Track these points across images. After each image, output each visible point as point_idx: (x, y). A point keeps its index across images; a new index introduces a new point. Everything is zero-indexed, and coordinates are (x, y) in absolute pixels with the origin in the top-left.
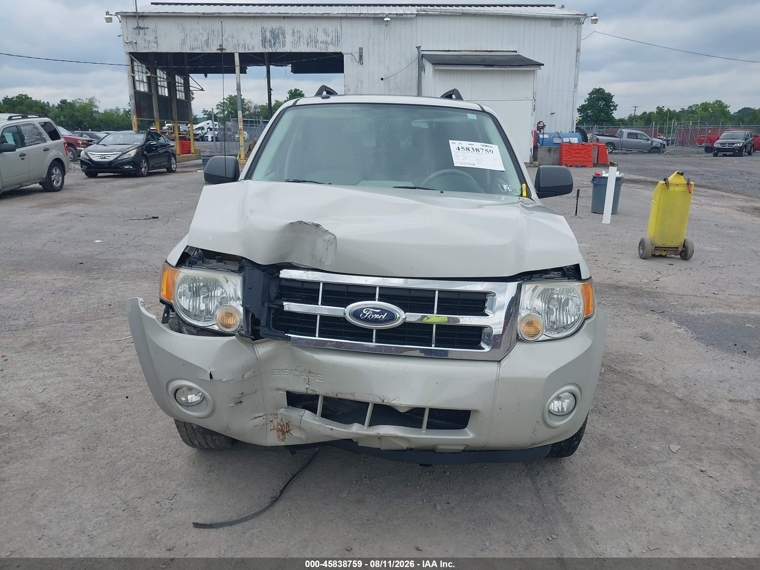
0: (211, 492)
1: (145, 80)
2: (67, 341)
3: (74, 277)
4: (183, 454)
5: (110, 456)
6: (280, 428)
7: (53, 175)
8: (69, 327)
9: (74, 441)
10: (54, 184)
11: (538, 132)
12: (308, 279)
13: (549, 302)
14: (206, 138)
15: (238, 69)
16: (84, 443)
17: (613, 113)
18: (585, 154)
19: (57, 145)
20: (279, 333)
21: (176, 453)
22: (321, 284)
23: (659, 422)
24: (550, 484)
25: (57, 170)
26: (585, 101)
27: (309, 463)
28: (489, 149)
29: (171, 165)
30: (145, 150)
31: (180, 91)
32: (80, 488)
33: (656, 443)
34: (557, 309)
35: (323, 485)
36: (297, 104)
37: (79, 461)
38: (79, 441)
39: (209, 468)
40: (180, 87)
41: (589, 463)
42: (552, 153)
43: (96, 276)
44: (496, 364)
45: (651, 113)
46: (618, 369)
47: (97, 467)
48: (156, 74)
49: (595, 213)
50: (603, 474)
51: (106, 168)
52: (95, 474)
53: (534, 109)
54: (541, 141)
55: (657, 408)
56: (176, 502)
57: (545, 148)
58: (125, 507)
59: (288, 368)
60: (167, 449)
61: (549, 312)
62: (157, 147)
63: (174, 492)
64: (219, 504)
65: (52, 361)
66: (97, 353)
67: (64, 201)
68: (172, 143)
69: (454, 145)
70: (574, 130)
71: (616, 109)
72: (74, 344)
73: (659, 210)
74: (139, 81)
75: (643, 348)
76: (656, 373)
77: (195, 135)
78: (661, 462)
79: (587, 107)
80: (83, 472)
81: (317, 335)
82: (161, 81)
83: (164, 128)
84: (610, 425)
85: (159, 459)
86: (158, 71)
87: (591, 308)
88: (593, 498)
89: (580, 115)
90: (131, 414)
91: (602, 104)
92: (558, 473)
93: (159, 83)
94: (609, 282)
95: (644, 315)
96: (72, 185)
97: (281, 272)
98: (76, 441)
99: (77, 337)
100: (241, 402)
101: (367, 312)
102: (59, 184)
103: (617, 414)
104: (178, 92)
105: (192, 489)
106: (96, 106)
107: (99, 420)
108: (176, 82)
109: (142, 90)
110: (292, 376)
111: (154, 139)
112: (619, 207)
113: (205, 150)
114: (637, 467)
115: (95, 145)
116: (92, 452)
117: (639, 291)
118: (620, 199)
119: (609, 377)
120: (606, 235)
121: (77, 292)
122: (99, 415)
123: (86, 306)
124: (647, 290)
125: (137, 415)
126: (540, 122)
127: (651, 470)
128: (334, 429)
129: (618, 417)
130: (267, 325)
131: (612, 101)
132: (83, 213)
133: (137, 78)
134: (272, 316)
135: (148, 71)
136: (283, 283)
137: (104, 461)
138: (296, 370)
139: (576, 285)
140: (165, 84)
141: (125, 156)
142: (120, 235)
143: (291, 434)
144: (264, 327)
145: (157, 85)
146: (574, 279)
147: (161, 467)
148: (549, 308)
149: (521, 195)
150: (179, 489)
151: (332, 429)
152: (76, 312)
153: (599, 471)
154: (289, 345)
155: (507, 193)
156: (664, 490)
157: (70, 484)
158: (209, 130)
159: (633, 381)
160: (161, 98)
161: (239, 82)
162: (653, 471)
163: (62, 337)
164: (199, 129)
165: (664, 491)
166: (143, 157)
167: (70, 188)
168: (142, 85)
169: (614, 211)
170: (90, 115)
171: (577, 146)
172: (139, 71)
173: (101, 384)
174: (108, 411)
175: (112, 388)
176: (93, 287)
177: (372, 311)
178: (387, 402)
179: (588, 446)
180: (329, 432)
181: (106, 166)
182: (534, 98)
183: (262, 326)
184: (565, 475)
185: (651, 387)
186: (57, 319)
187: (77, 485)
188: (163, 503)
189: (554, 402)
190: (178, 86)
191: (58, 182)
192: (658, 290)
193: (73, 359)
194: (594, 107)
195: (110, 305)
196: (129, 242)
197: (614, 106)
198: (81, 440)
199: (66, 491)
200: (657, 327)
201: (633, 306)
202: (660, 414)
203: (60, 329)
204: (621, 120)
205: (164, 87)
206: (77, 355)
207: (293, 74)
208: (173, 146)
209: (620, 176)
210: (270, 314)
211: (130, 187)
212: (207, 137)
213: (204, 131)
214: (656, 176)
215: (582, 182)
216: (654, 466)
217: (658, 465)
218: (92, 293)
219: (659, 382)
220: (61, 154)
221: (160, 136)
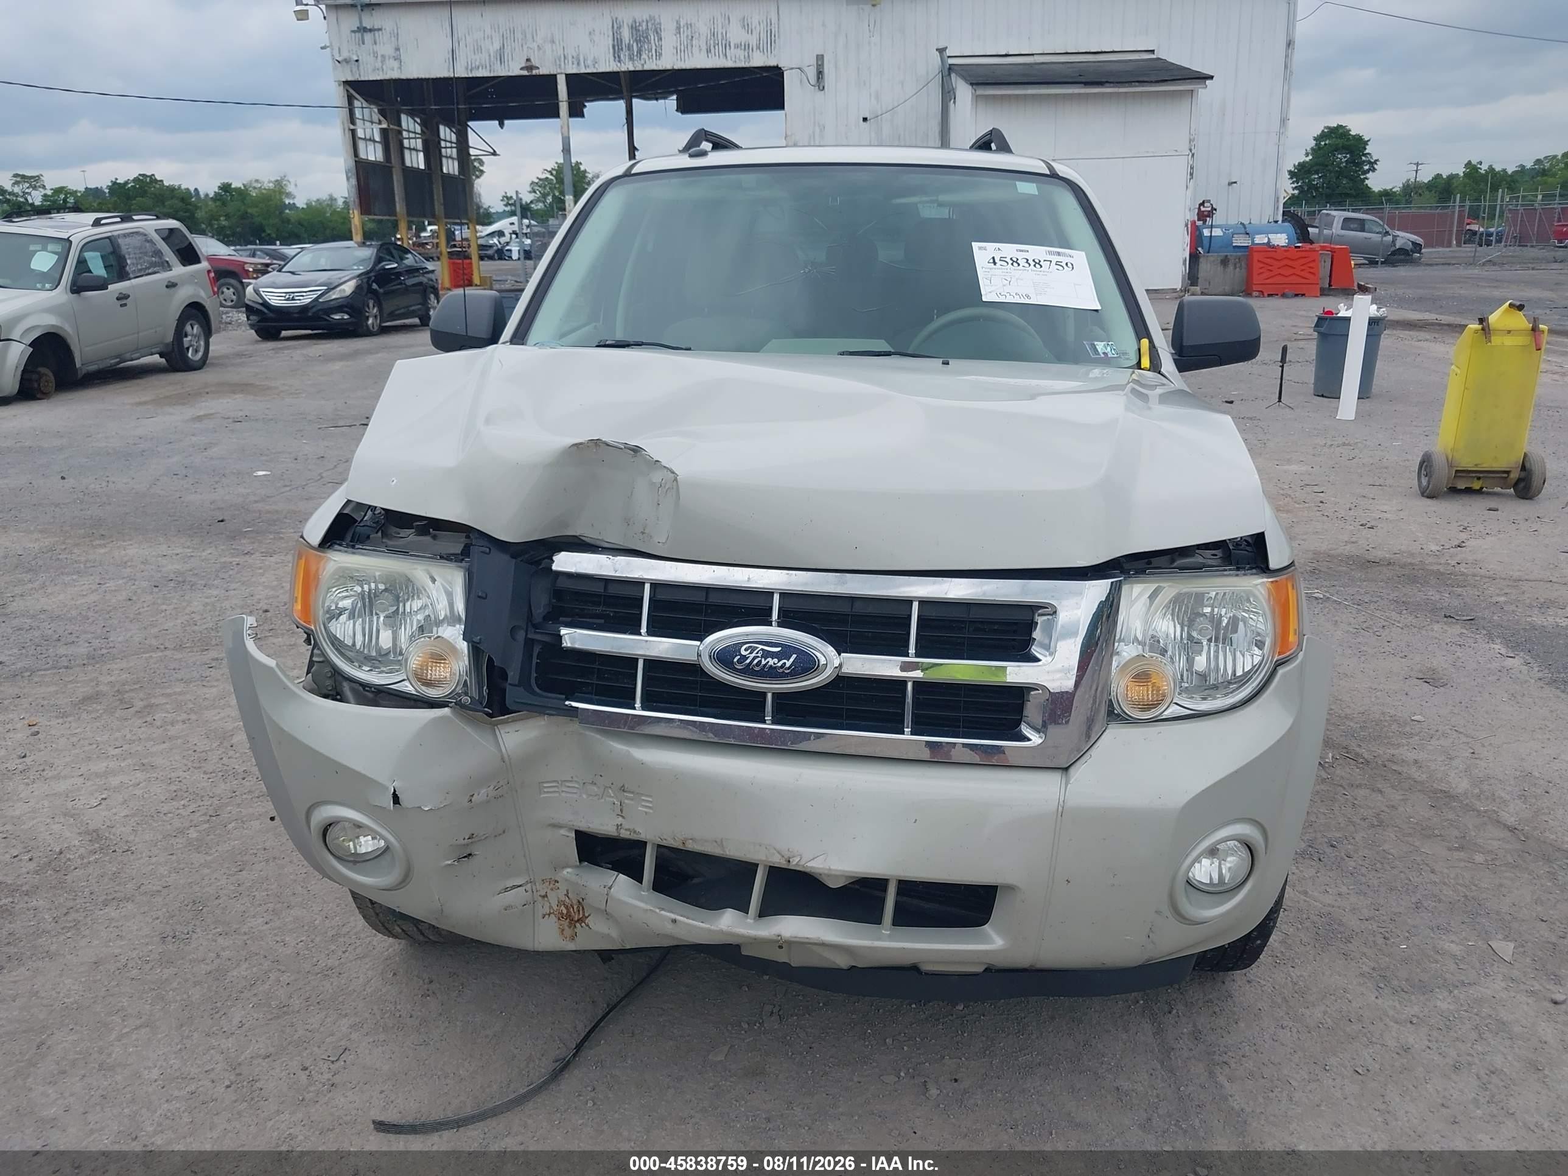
0: (425, 1043)
1: (377, 138)
2: (169, 691)
3: (204, 550)
4: (375, 952)
5: (218, 956)
6: (565, 911)
7: (186, 336)
8: (176, 660)
9: (147, 919)
10: (190, 355)
11: (1200, 223)
12: (617, 574)
13: (1191, 624)
14: (507, 253)
15: (564, 108)
16: (167, 923)
17: (1367, 179)
18: (1303, 268)
19: (193, 276)
20: (552, 699)
21: (358, 951)
22: (647, 587)
23: (1460, 885)
24: (1196, 1035)
25: (195, 327)
26: (1307, 155)
27: (648, 976)
28: (1064, 260)
29: (428, 309)
30: (373, 281)
31: (451, 157)
32: (143, 1030)
33: (1453, 938)
34: (1210, 640)
35: (675, 1031)
36: (633, 172)
37: (148, 966)
38: (158, 918)
39: (426, 986)
40: (449, 150)
41: (1290, 984)
42: (1231, 267)
43: (249, 548)
44: (1055, 778)
45: (1452, 177)
46: (1366, 755)
47: (186, 981)
48: (400, 125)
49: (1323, 396)
50: (1325, 1013)
51: (298, 320)
52: (178, 998)
53: (1191, 174)
54: (1206, 243)
55: (1457, 849)
56: (345, 1068)
57: (1213, 256)
58: (233, 1078)
59: (575, 779)
60: (342, 940)
61: (1191, 646)
62: (399, 274)
63: (343, 1043)
64: (439, 1073)
65: (129, 736)
66: (224, 718)
67: (207, 390)
68: (430, 266)
69: (982, 253)
70: (1280, 218)
71: (1374, 170)
72: (180, 698)
73: (1466, 388)
74: (365, 139)
75: (1424, 703)
76: (1455, 763)
77: (482, 247)
78: (1463, 984)
79: (1312, 166)
80: (154, 993)
81: (638, 705)
82: (409, 138)
83: (423, 234)
84: (1344, 889)
85: (322, 964)
86: (403, 117)
87: (1292, 638)
88: (1298, 1073)
89: (1294, 186)
90: (275, 858)
91: (1343, 160)
92: (1217, 1010)
93: (406, 143)
94: (1349, 549)
95: (1429, 628)
96: (226, 357)
97: (554, 558)
98: (151, 920)
99: (188, 682)
100: (470, 855)
101: (751, 653)
102: (200, 354)
103: (1361, 863)
104: (444, 160)
105: (382, 1037)
106: (289, 195)
107: (206, 871)
108: (440, 139)
109: (372, 158)
110: (584, 796)
111: (393, 259)
112: (1376, 381)
113: (504, 278)
114: (1406, 996)
115: (275, 272)
116: (182, 946)
117: (1418, 570)
118: (1379, 365)
119: (1343, 774)
120: (1344, 444)
121: (203, 582)
122: (209, 858)
123: (217, 613)
124: (1435, 568)
125: (287, 859)
126: (1204, 202)
127: (1439, 1003)
128: (680, 921)
129: (1364, 870)
130: (524, 682)
131: (1367, 151)
132: (241, 413)
133: (360, 133)
134: (535, 661)
135: (382, 118)
136: (562, 583)
137: (203, 966)
138: (595, 784)
139: (1256, 585)
140: (419, 144)
141: (334, 295)
142: (307, 460)
143: (588, 925)
144: (515, 685)
145: (402, 148)
146: (1251, 568)
147: (324, 983)
148: (1190, 637)
149: (1139, 365)
150: (354, 1036)
151: (674, 921)
152: (196, 627)
153: (1314, 1005)
154: (575, 726)
155: (1105, 361)
156: (1469, 1055)
157: (123, 1021)
158: (514, 236)
159: (1400, 782)
160: (410, 173)
161: (566, 134)
162: (1444, 1006)
163: (159, 681)
164: (492, 235)
165: (1469, 1058)
166: (369, 295)
167: (223, 362)
168: (371, 147)
169: (1365, 392)
170: (277, 212)
171: (1285, 251)
172: (366, 118)
173: (222, 788)
174: (228, 851)
175: (244, 796)
176: (237, 573)
177: (762, 649)
178: (797, 864)
179: (1289, 941)
180: (669, 928)
181: (296, 315)
182: (1191, 150)
183: (510, 684)
184: (1234, 1013)
185: (1442, 798)
186: (154, 642)
187: (138, 1022)
188: (317, 1069)
189: (1200, 862)
190: (446, 148)
191: (196, 351)
192: (1462, 568)
193: (173, 731)
194: (1327, 166)
195: (266, 611)
196: (324, 475)
197: (1370, 163)
198: (162, 917)
199: (113, 1036)
200: (1458, 654)
201: (1402, 605)
202: (1462, 864)
203: (156, 666)
204: (1387, 194)
205: (417, 151)
206: (184, 722)
207: (680, 114)
208: (433, 271)
209: (1378, 314)
210: (531, 656)
211: (343, 357)
212: (510, 251)
213: (503, 240)
214: (1460, 313)
215: (1295, 330)
216: (1446, 994)
217: (1456, 992)
218: (233, 586)
219: (1462, 785)
220: (202, 294)
221: (407, 251)
